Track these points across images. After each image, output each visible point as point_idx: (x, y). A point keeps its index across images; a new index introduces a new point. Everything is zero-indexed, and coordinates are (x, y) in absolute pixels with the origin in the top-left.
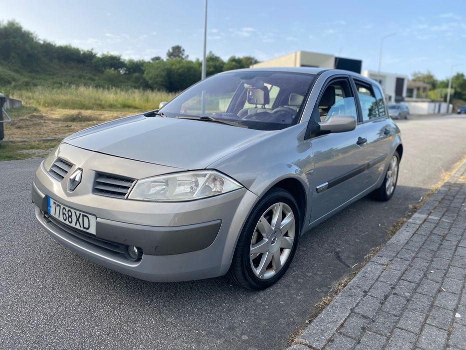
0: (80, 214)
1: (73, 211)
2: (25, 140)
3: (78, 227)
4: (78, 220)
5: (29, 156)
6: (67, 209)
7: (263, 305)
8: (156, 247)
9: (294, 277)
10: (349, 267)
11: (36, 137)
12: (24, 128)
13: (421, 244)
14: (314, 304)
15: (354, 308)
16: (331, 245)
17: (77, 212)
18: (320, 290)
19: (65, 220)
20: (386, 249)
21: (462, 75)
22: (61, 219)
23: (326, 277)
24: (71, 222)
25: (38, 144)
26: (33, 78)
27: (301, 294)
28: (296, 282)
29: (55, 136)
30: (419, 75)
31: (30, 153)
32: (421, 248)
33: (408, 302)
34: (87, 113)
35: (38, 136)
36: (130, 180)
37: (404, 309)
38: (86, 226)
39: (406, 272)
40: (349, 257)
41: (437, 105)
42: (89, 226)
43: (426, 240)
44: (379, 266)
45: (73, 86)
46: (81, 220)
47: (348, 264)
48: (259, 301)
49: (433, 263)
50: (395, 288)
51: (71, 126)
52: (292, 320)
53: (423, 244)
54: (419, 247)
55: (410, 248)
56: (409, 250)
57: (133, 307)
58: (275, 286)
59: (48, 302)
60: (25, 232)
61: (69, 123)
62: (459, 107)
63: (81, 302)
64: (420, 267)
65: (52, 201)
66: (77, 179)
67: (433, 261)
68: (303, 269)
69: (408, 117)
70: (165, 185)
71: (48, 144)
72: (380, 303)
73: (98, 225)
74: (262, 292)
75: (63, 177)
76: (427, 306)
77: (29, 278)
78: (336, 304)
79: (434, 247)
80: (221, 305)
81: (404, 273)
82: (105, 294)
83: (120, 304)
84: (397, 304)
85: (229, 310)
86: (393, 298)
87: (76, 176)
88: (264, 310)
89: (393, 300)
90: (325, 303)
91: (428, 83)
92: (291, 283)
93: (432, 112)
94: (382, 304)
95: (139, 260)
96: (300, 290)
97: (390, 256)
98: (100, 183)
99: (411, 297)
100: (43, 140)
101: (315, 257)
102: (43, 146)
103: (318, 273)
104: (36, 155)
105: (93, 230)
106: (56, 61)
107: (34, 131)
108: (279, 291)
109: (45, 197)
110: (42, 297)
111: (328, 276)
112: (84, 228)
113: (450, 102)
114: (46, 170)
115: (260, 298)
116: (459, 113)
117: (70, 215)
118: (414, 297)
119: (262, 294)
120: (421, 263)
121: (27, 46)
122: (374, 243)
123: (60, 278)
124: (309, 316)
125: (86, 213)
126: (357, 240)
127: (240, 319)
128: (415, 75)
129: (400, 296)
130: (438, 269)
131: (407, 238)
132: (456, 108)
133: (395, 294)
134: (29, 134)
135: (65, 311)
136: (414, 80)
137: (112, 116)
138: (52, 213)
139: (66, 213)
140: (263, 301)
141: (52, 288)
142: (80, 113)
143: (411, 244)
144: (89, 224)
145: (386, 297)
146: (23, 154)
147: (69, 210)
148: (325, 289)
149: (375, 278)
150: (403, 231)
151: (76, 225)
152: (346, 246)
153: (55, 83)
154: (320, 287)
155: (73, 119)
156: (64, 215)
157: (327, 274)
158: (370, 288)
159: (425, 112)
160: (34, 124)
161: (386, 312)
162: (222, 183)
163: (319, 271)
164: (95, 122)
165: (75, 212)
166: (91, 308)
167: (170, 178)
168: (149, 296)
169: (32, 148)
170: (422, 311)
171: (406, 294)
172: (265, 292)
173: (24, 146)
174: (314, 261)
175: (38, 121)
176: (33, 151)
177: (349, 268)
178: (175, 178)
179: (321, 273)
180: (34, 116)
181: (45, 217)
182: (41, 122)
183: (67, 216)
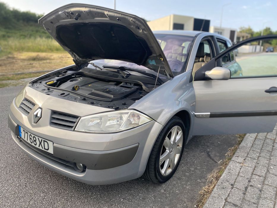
0: (42, 140)
1: (37, 138)
2: (4, 74)
3: (40, 148)
4: (40, 143)
5: (7, 85)
6: (33, 136)
7: (165, 194)
8: (96, 164)
9: (183, 172)
10: (216, 162)
11: (11, 72)
12: (3, 66)
13: (261, 146)
14: (198, 192)
15: (227, 198)
16: (203, 147)
17: (40, 138)
18: (201, 181)
19: (32, 143)
20: (240, 151)
21: (269, 29)
22: (29, 141)
23: (203, 171)
24: (36, 145)
25: (13, 77)
26: (7, 32)
27: (189, 184)
28: (185, 176)
29: (23, 71)
30: (244, 29)
31: (8, 83)
32: (261, 149)
33: (261, 192)
34: (43, 55)
35: (12, 71)
36: (76, 117)
37: (259, 198)
38: (47, 148)
39: (256, 168)
40: (215, 156)
41: (254, 47)
42: (48, 148)
43: (264, 143)
44: (238, 164)
45: (32, 38)
46: (42, 143)
47: (216, 161)
48: (162, 191)
49: (271, 160)
50: (250, 182)
51: (33, 64)
52: (185, 205)
53: (263, 146)
54: (260, 148)
55: (255, 150)
56: (254, 151)
57: (80, 199)
58: (171, 179)
59: (23, 197)
60: (6, 143)
61: (32, 62)
62: (267, 48)
63: (45, 196)
64: (263, 164)
65: (22, 130)
66: (39, 115)
67: (271, 159)
68: (188, 165)
69: (238, 55)
70: (99, 120)
71: (19, 76)
72: (243, 193)
73: (55, 148)
74: (164, 184)
75: (29, 113)
76: (274, 195)
77: (9, 178)
78: (215, 195)
79: (270, 148)
80: (138, 195)
81: (254, 169)
82: (61, 190)
83: (71, 197)
84: (254, 194)
85: (144, 199)
86: (251, 189)
87: (38, 113)
88: (166, 197)
89: (251, 191)
90: (205, 191)
91: (249, 34)
92: (181, 176)
93: (251, 51)
94: (244, 194)
95: (84, 171)
96: (188, 181)
97: (243, 156)
98: (54, 118)
99: (262, 188)
100: (16, 74)
101: (195, 157)
102: (16, 78)
103: (198, 168)
104: (11, 84)
105: (51, 151)
106: (21, 21)
107: (10, 68)
108: (174, 182)
109: (17, 126)
110: (19, 193)
111: (204, 170)
112: (45, 149)
113: (262, 45)
114: (17, 106)
115: (162, 189)
116: (267, 52)
117: (35, 140)
118: (264, 187)
119: (163, 185)
120: (264, 161)
121: (3, 12)
122: (230, 144)
123: (30, 178)
124: (195, 202)
125: (45, 139)
126: (219, 142)
127: (151, 205)
128: (241, 28)
129: (255, 187)
130: (275, 165)
131: (251, 142)
132: (265, 49)
133: (251, 186)
134: (6, 70)
135: (35, 204)
136: (241, 32)
137: (58, 56)
138: (23, 136)
139: (32, 138)
140: (165, 191)
141: (25, 185)
142: (38, 55)
143: (255, 146)
144: (48, 147)
145: (246, 188)
146: (3, 84)
147: (34, 137)
148: (203, 180)
149: (237, 174)
150: (248, 137)
151: (39, 146)
152: (213, 147)
153: (22, 35)
154: (201, 178)
155: (34, 59)
156: (31, 140)
157: (203, 169)
158: (235, 182)
159: (247, 52)
160: (10, 63)
161: (248, 201)
162: (139, 118)
163: (198, 166)
164: (48, 61)
165: (38, 138)
166: (52, 201)
167: (103, 116)
168: (90, 189)
169: (9, 79)
170: (271, 199)
171: (258, 185)
172: (166, 184)
173: (3, 78)
174: (194, 159)
175: (12, 60)
176: (10, 81)
177: (217, 164)
178: (107, 116)
179: (200, 168)
180: (9, 58)
181: (18, 137)
182: (13, 62)
183: (33, 140)
